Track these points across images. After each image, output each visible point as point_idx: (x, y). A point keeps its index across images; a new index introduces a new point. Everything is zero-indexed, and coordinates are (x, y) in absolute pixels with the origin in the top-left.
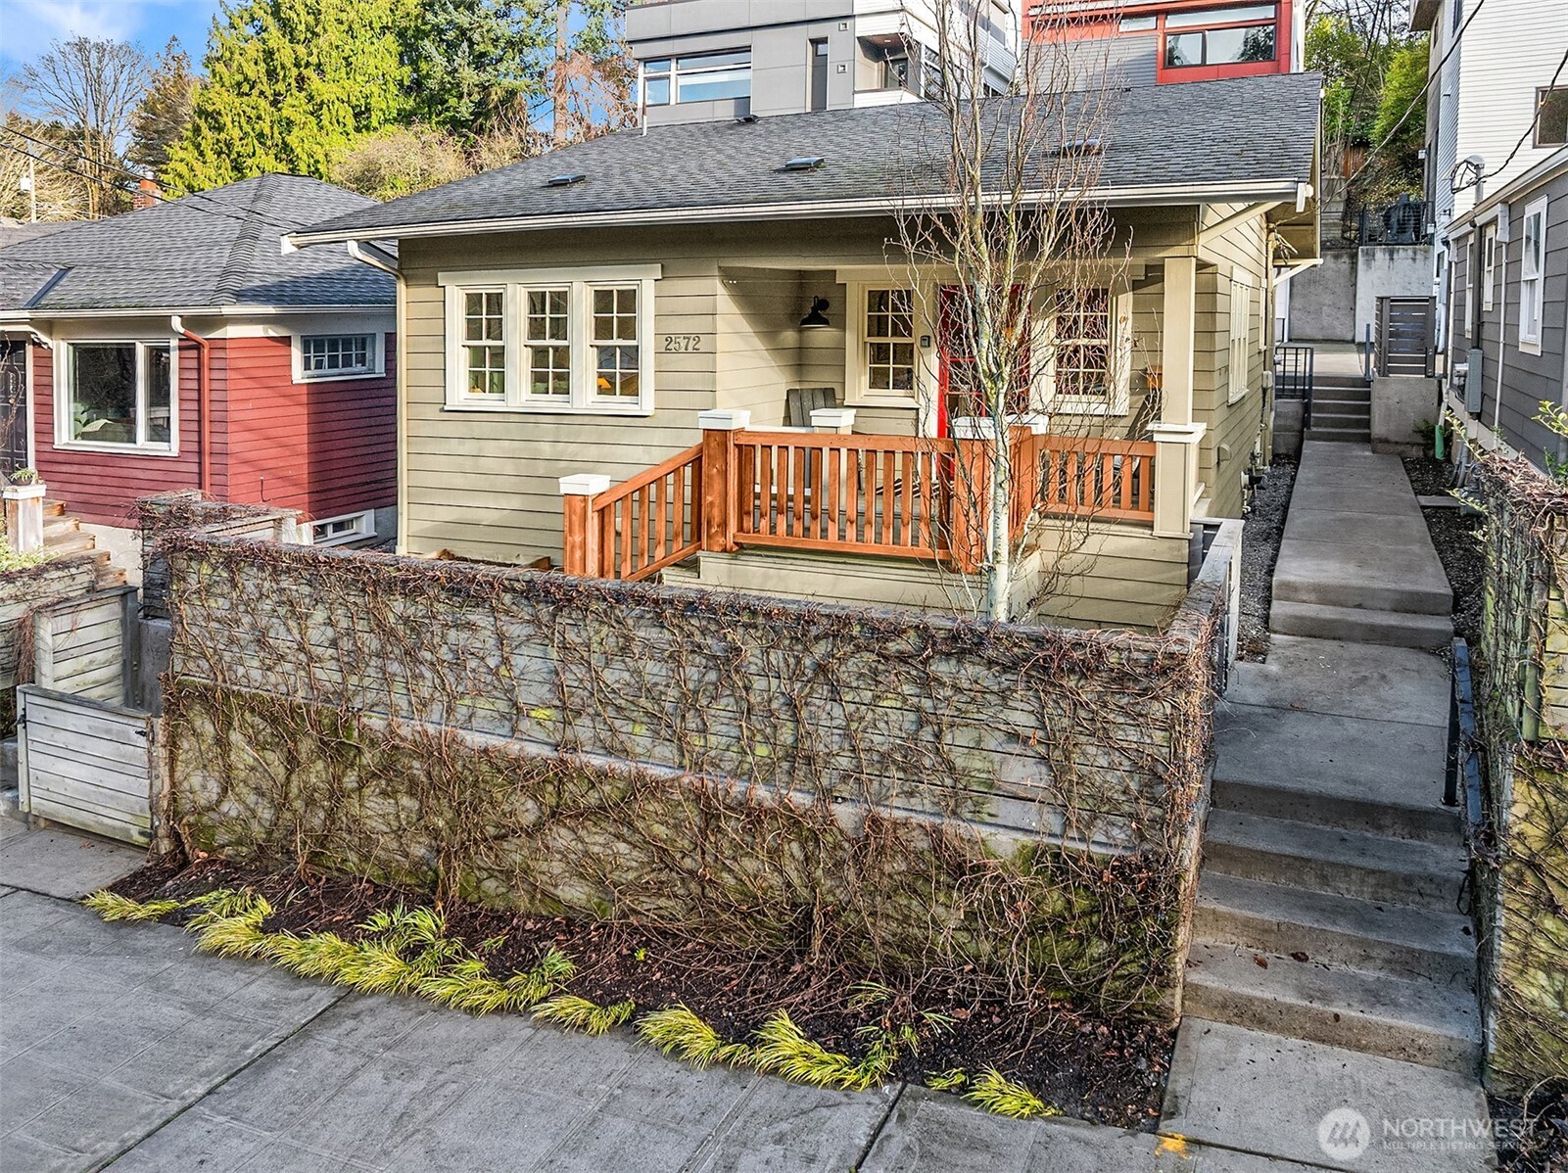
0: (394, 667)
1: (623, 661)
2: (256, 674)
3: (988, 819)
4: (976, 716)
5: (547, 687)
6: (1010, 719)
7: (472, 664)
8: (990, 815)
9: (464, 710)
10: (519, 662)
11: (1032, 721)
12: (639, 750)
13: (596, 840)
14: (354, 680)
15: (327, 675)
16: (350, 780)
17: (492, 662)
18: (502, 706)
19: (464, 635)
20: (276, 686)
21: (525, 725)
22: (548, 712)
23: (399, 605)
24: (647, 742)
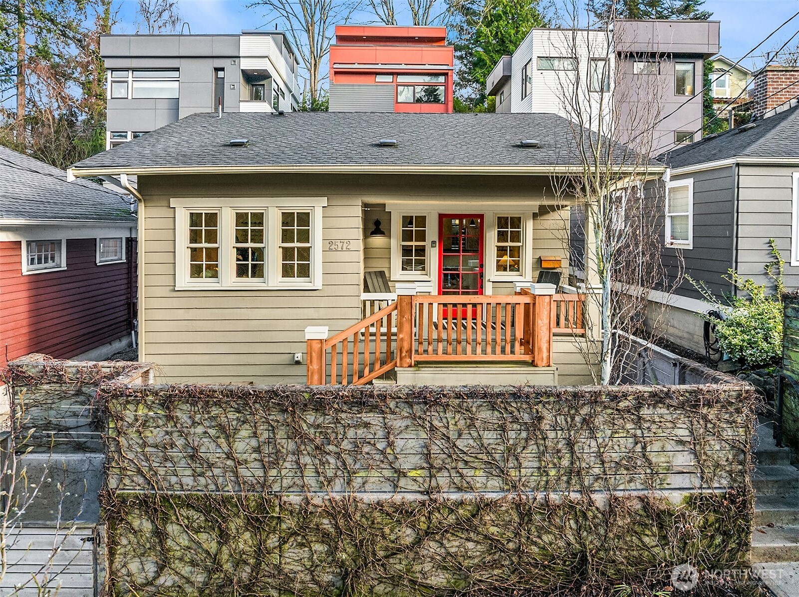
0: (306, 459)
1: (470, 434)
2: (188, 481)
3: (667, 487)
4: (661, 435)
5: (419, 456)
6: (678, 434)
7: (366, 449)
8: (668, 484)
9: (359, 480)
10: (399, 443)
11: (687, 433)
12: (478, 485)
13: (453, 545)
14: (273, 472)
15: (251, 472)
16: (272, 541)
17: (381, 446)
18: (388, 473)
19: (361, 432)
20: (206, 487)
21: (402, 482)
22: (419, 472)
23: (311, 417)
24: (484, 480)
